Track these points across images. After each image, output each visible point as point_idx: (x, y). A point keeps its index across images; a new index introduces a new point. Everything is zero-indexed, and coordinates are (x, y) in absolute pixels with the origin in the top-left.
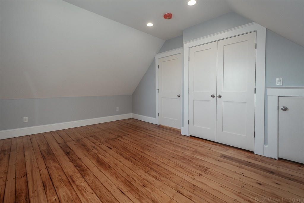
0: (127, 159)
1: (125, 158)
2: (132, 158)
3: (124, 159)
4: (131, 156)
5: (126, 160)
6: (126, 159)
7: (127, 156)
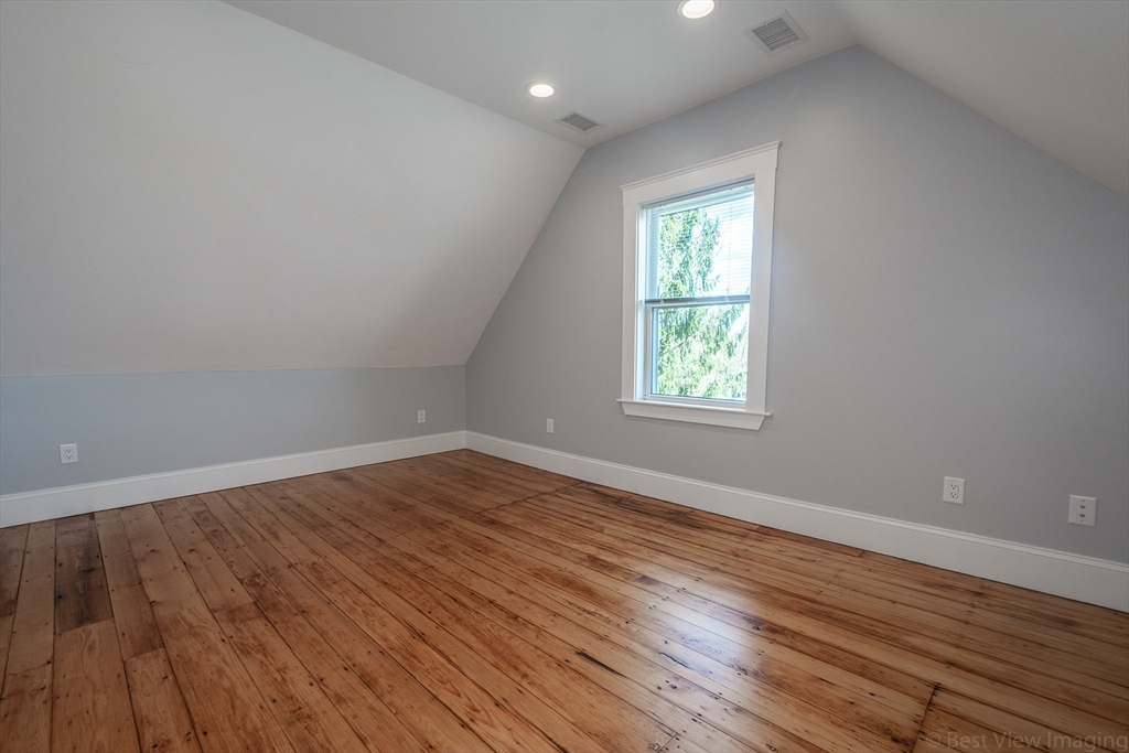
0: (486, 601)
1: (496, 605)
2: (471, 604)
3: (499, 601)
4: (473, 613)
5: (492, 597)
6: (491, 602)
7: (490, 612)
